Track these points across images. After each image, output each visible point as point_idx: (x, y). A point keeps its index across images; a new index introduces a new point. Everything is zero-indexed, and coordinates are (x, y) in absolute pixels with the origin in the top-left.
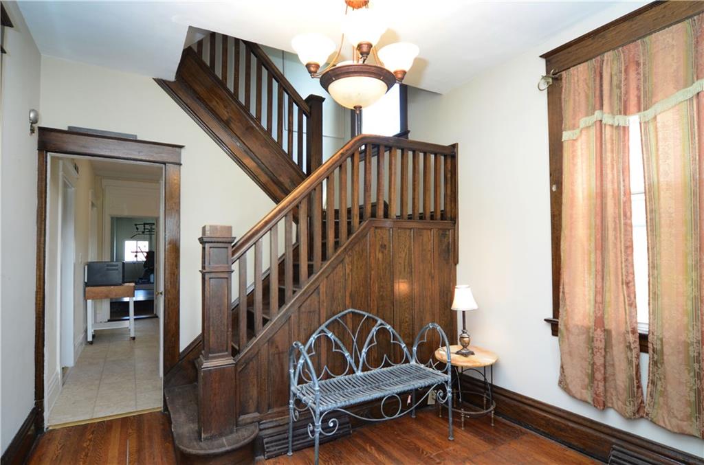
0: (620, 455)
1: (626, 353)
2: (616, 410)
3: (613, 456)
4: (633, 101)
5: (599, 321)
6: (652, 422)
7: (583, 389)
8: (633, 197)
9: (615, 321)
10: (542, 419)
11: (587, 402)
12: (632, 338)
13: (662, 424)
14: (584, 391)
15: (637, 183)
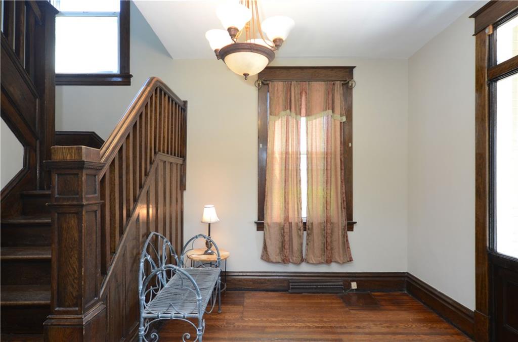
0: (294, 284)
1: (298, 232)
2: (292, 263)
3: (292, 285)
4: (303, 111)
5: (287, 218)
6: (308, 263)
7: (277, 256)
8: (301, 156)
9: (293, 218)
10: (251, 281)
11: (279, 263)
12: (301, 225)
13: (311, 262)
14: (277, 257)
15: (303, 149)
